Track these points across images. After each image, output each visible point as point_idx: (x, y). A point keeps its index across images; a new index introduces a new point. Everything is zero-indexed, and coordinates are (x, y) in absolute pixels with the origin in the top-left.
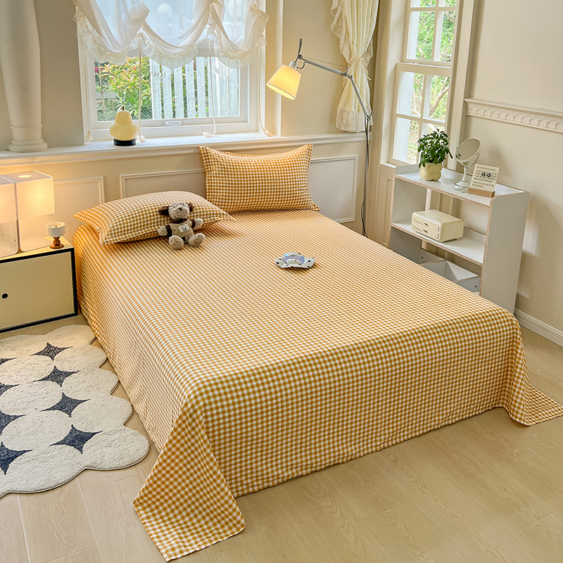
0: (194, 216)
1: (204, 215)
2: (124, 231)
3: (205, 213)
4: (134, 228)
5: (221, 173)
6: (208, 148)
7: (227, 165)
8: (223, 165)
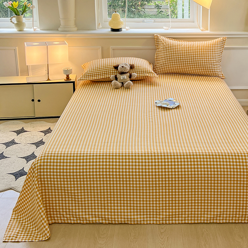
0: (132, 72)
1: (140, 72)
2: (93, 75)
3: (141, 71)
4: (99, 74)
5: (163, 49)
6: (159, 35)
7: (167, 46)
8: (165, 46)
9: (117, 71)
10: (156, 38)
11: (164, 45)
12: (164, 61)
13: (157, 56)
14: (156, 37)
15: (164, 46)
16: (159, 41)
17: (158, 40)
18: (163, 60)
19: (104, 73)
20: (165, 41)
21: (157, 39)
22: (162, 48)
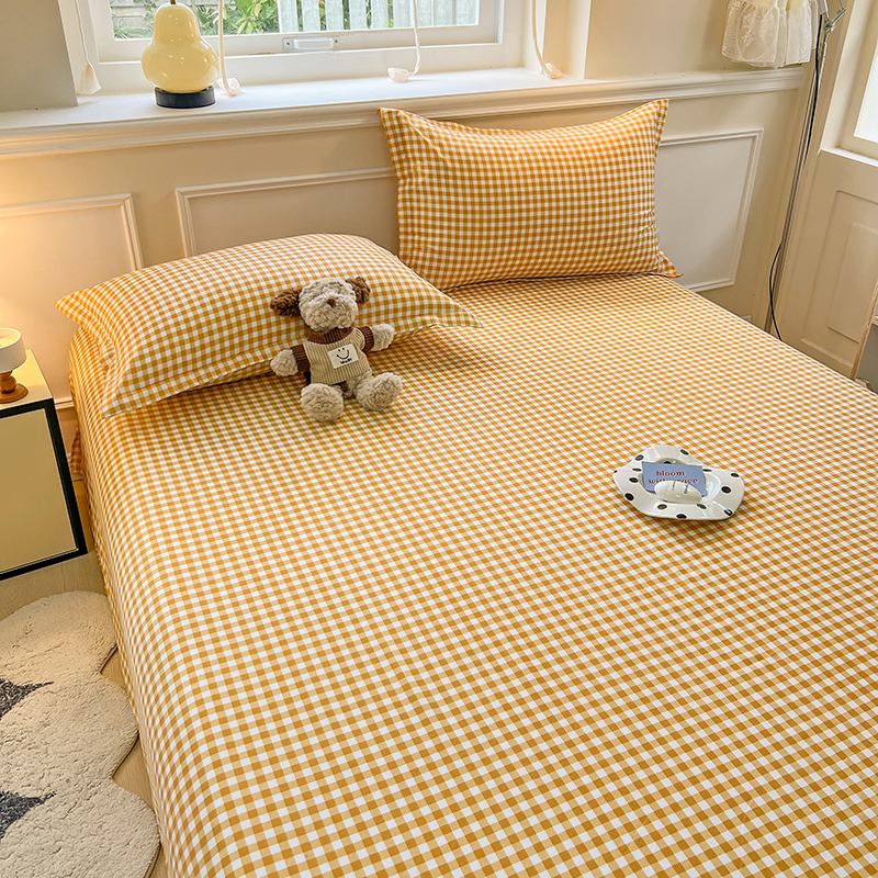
5: (435, 180)
6: (402, 113)
7: (452, 161)
8: (444, 161)
9: (287, 322)
10: (393, 127)
11: (437, 159)
12: (449, 236)
13: (409, 213)
14: (391, 119)
15: (441, 164)
16: (407, 138)
17: (402, 135)
18: (445, 232)
19: (227, 344)
20: (439, 138)
21: (397, 131)
22: (431, 176)
